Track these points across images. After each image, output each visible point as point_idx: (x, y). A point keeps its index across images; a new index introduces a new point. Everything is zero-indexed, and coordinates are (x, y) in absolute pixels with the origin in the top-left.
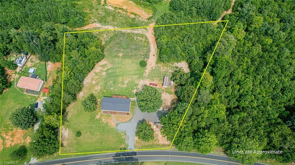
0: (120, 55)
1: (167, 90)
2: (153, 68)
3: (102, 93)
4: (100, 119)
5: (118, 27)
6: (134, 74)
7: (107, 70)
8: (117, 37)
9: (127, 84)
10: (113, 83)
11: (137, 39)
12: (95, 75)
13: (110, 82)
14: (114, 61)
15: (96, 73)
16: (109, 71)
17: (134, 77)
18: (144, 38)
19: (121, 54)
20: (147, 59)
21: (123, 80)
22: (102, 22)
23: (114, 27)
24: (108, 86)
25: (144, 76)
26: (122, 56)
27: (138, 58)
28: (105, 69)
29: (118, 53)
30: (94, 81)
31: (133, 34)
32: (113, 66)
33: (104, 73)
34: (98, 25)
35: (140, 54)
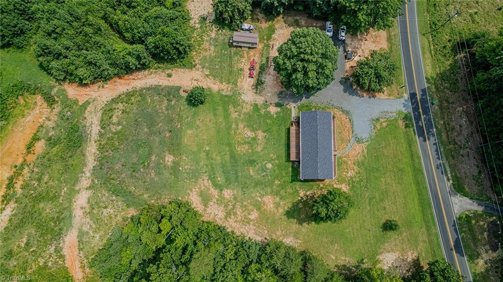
0: (170, 160)
1: (265, 37)
2: (207, 73)
3: (283, 188)
4: (351, 182)
5: (77, 181)
6: (227, 116)
7: (216, 189)
8: (113, 179)
9: (254, 130)
10: (255, 166)
11: (119, 124)
12: (232, 217)
13: (252, 173)
14: (188, 173)
15: (228, 215)
16: (220, 183)
17: (234, 115)
18: (114, 106)
19: (167, 159)
20: (181, 92)
21: (245, 143)
22: (61, 230)
23: (78, 192)
24: (264, 176)
25: (229, 93)
26: (174, 155)
27: (179, 115)
28: (214, 192)
29: (165, 167)
30: (250, 217)
31: (101, 135)
32: (206, 174)
33: (228, 194)
34: (70, 238)
35: (167, 109)
